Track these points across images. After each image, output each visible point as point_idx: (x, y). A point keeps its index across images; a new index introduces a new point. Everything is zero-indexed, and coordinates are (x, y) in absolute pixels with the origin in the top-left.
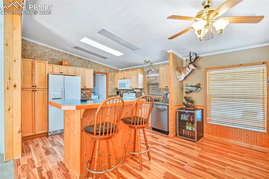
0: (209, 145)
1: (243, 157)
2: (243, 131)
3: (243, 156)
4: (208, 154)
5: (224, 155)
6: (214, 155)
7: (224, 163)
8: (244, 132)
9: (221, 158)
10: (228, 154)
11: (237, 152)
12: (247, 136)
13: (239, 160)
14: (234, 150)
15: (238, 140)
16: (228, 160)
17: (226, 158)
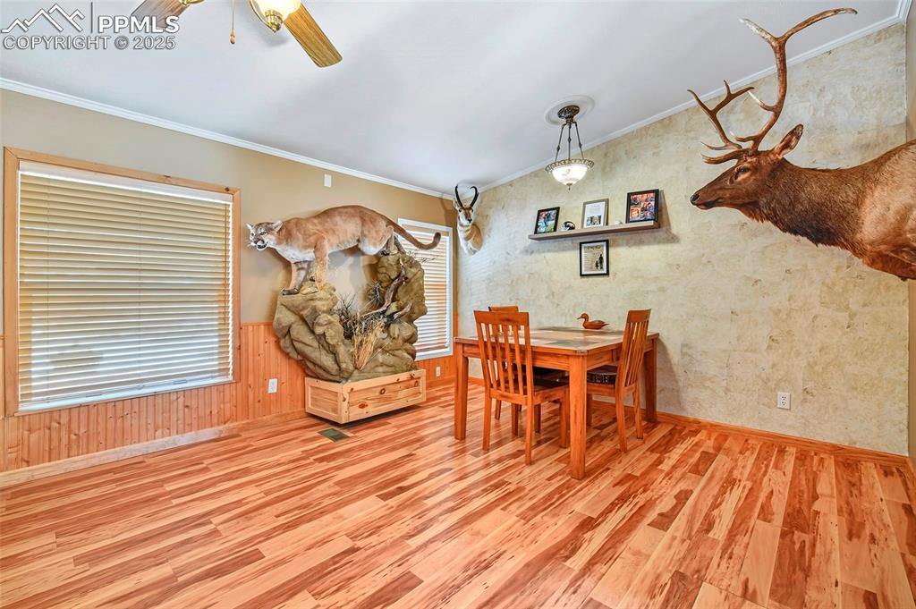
0: (67, 501)
1: (210, 470)
2: (174, 397)
3: (205, 470)
4: (106, 530)
5: (161, 499)
6: (133, 520)
7: (192, 517)
8: (177, 399)
9: (165, 513)
10: (168, 489)
11: (183, 468)
12: (186, 410)
13: (213, 485)
14: (170, 469)
15: (159, 432)
16: (191, 504)
17: (175, 502)
